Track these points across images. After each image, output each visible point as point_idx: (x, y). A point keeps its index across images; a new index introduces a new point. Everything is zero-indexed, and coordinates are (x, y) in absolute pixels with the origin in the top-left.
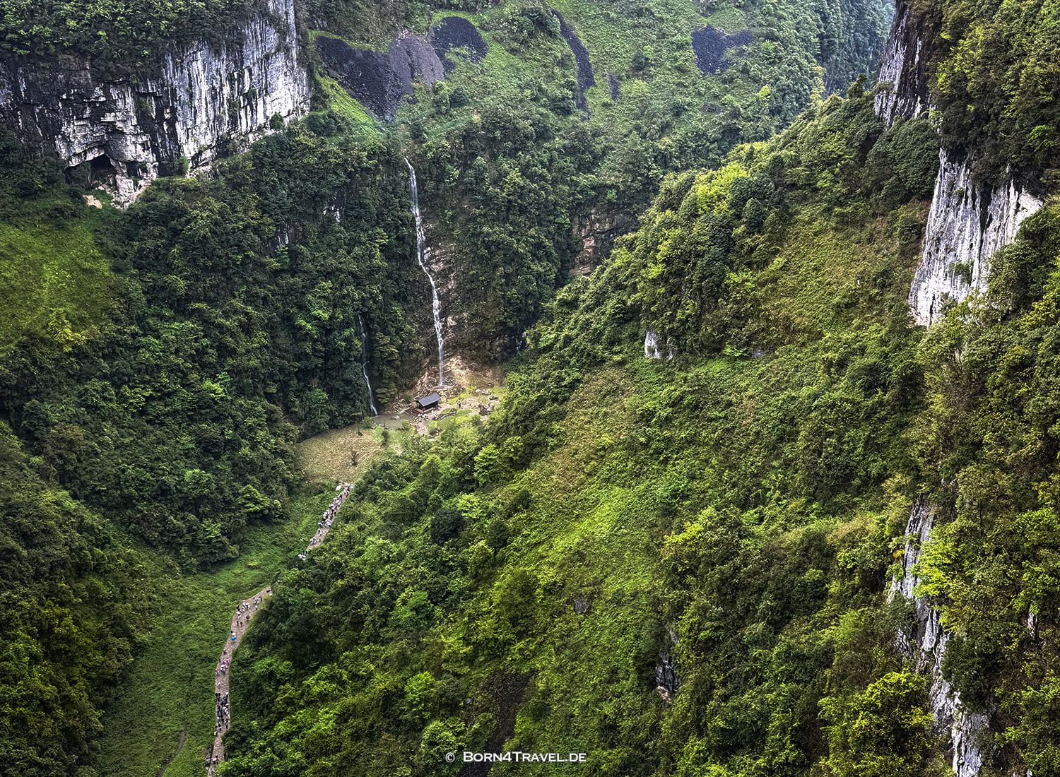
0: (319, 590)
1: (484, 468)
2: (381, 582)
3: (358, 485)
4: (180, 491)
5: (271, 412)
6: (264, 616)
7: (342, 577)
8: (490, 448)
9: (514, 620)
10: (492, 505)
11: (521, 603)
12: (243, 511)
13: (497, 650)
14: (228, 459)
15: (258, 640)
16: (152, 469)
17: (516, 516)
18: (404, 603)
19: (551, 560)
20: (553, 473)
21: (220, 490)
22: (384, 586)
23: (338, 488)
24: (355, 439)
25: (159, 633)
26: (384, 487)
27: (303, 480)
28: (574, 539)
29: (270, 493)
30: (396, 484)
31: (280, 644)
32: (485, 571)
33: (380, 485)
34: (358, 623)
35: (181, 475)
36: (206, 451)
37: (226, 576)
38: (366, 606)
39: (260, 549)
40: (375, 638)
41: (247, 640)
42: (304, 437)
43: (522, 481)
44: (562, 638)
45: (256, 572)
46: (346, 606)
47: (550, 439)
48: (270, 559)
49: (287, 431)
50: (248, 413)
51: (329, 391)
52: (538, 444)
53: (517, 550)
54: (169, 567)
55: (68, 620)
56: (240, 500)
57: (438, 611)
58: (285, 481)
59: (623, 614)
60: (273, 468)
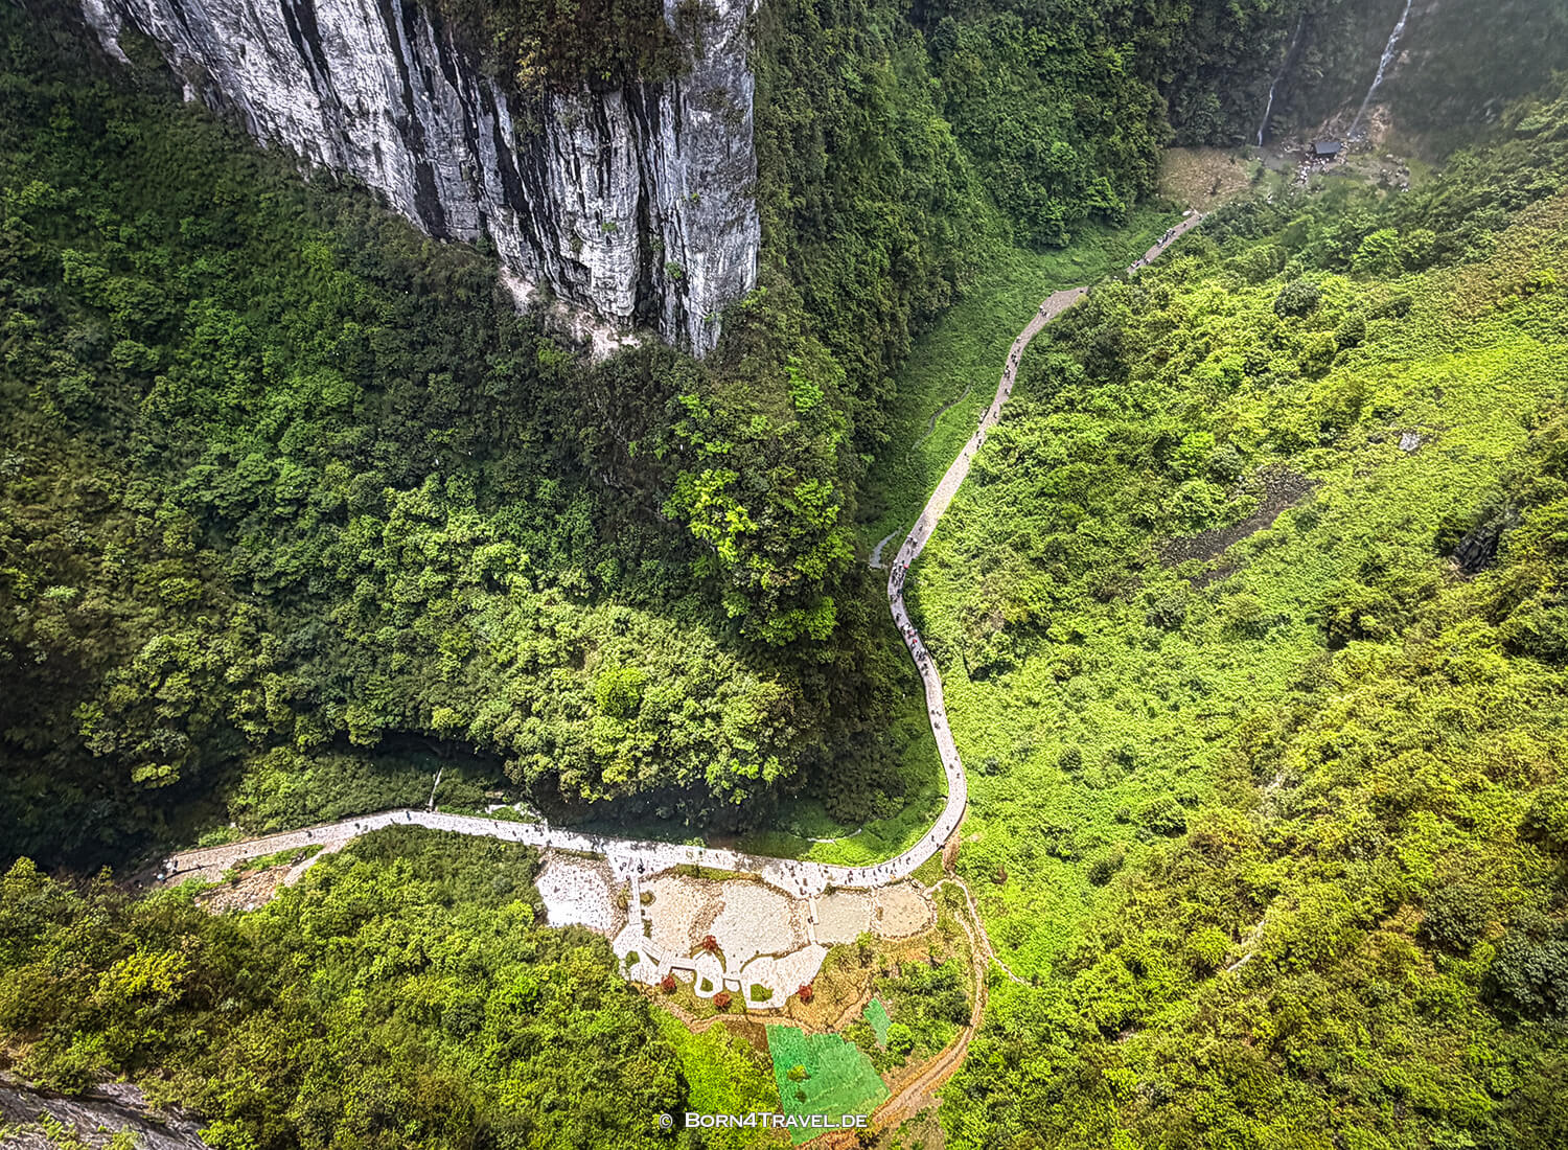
0: (1136, 312)
1: (1371, 253)
2: (1201, 330)
3: (1210, 218)
4: (1042, 161)
5: (1156, 104)
6: (1073, 314)
7: (1163, 308)
8: (1388, 233)
9: (1325, 427)
10: (1359, 297)
11: (1344, 413)
12: (1089, 202)
13: (1289, 445)
14: (1097, 142)
15: (1061, 334)
16: (1026, 127)
17: (1383, 321)
18: (1217, 360)
19: (1399, 382)
20: (1453, 289)
21: (1078, 173)
22: (1203, 335)
23: (1186, 213)
24: (1225, 166)
25: (975, 289)
26: (1237, 231)
27: (1154, 191)
28: (1438, 373)
29: (1121, 194)
30: (1251, 232)
31: (1079, 346)
32: (1316, 367)
33: (1233, 226)
34: (1161, 359)
35: (1049, 144)
36: (1080, 126)
37: (1048, 260)
38: (1176, 347)
39: (1088, 247)
40: (1170, 380)
41: (1047, 329)
42: (1174, 144)
43: (1408, 285)
44: (1368, 464)
45: (1077, 268)
46: (1156, 338)
47: (1470, 248)
48: (1093, 261)
49: (1163, 131)
50: (1135, 97)
51: (1224, 100)
52: (1452, 250)
53: (1364, 356)
54: (1006, 232)
55: (916, 248)
56: (1091, 190)
57: (1247, 382)
58: (1139, 186)
59: (1455, 471)
60: (1134, 168)
